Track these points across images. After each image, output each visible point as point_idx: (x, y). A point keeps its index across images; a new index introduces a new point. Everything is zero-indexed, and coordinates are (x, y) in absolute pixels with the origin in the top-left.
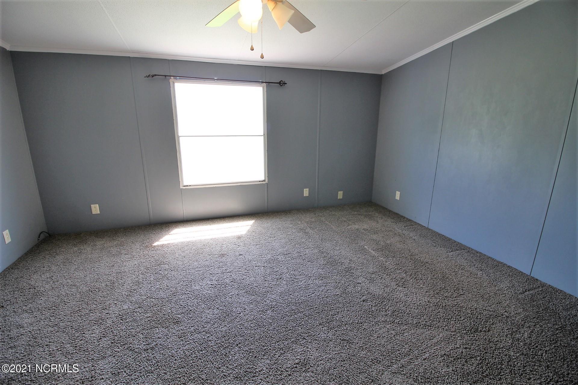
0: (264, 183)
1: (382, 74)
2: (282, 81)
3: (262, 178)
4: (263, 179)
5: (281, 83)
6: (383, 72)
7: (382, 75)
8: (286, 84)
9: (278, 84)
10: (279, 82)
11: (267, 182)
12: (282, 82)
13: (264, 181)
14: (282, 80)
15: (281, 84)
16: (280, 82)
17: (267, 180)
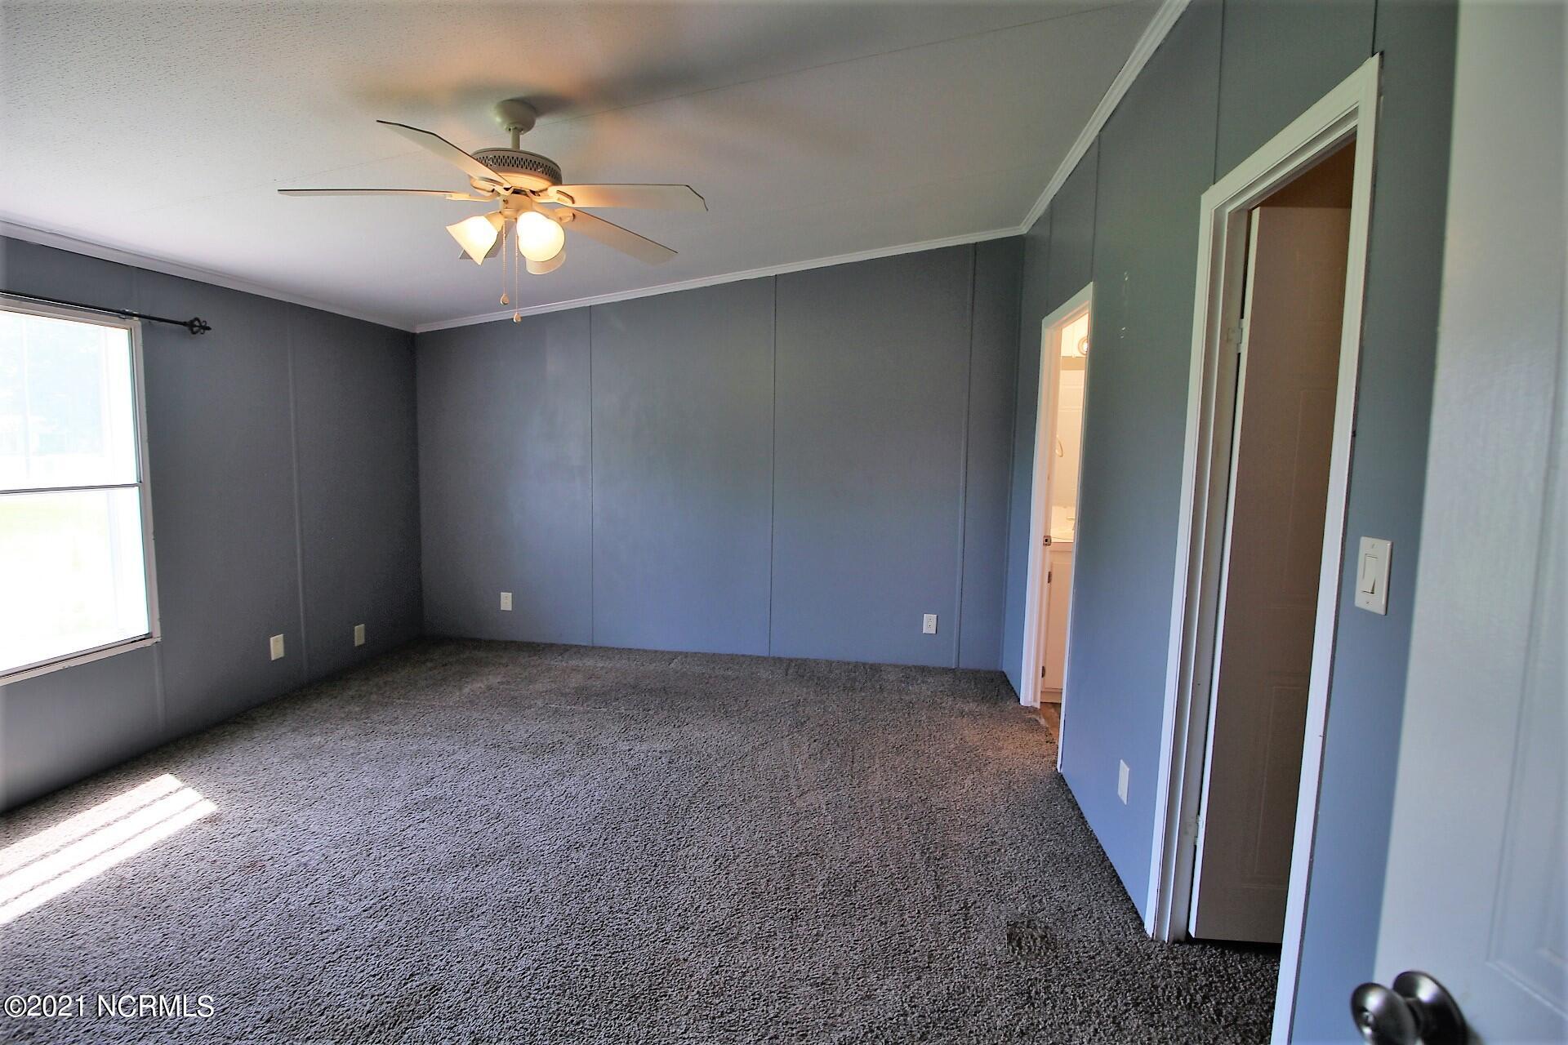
0: (148, 643)
1: (413, 332)
2: (197, 319)
3: (142, 628)
4: (145, 630)
5: (196, 326)
6: (419, 330)
7: (414, 334)
8: (209, 329)
9: (186, 328)
10: (187, 320)
11: (159, 640)
12: (197, 323)
13: (148, 636)
14: (198, 317)
15: (195, 329)
16: (192, 322)
17: (157, 634)
